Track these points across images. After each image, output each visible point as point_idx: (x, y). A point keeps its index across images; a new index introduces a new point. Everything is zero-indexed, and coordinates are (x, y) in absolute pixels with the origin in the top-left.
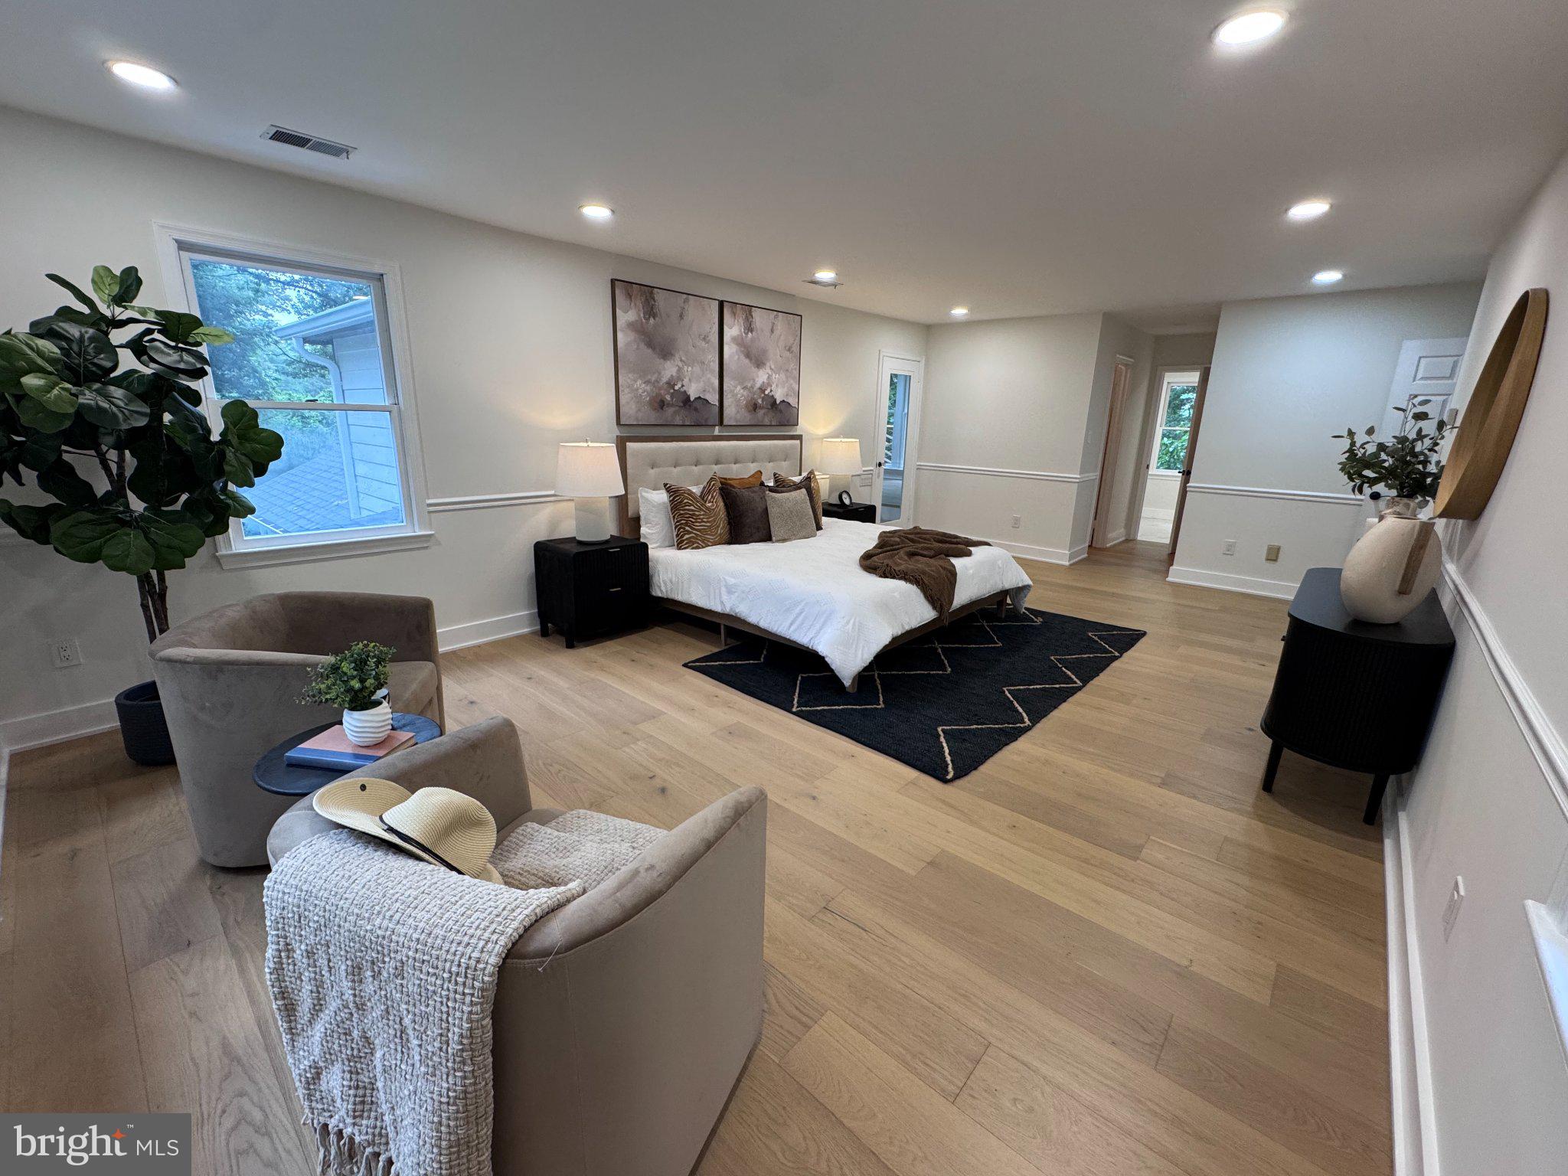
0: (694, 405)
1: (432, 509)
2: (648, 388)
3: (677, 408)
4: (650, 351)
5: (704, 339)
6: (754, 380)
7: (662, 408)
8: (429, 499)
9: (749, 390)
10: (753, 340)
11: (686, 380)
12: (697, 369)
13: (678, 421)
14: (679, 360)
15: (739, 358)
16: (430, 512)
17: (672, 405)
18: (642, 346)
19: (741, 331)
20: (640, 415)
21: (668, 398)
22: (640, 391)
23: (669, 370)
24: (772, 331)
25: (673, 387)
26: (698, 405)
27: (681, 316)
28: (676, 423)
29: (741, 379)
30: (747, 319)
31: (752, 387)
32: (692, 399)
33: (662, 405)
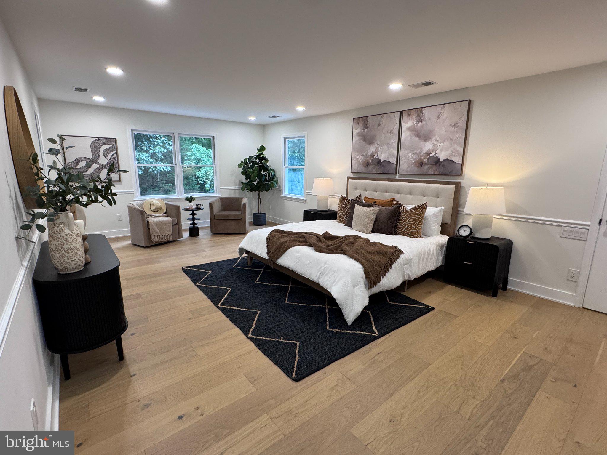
0: (383, 164)
1: (307, 193)
2: (363, 158)
3: (374, 166)
4: (364, 143)
5: (390, 132)
6: (422, 149)
7: (367, 166)
8: (307, 190)
9: (418, 154)
10: (421, 126)
11: (379, 153)
12: (385, 147)
13: (374, 171)
14: (377, 144)
15: (411, 138)
16: (307, 194)
17: (372, 165)
18: (361, 141)
19: (414, 123)
20: (359, 169)
21: (370, 161)
22: (359, 159)
23: (372, 149)
24: (439, 117)
25: (373, 156)
26: (384, 164)
27: (379, 125)
28: (373, 172)
29: (412, 149)
30: (418, 115)
31: (420, 153)
32: (382, 161)
33: (367, 164)
